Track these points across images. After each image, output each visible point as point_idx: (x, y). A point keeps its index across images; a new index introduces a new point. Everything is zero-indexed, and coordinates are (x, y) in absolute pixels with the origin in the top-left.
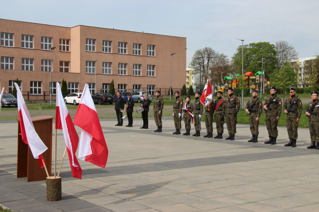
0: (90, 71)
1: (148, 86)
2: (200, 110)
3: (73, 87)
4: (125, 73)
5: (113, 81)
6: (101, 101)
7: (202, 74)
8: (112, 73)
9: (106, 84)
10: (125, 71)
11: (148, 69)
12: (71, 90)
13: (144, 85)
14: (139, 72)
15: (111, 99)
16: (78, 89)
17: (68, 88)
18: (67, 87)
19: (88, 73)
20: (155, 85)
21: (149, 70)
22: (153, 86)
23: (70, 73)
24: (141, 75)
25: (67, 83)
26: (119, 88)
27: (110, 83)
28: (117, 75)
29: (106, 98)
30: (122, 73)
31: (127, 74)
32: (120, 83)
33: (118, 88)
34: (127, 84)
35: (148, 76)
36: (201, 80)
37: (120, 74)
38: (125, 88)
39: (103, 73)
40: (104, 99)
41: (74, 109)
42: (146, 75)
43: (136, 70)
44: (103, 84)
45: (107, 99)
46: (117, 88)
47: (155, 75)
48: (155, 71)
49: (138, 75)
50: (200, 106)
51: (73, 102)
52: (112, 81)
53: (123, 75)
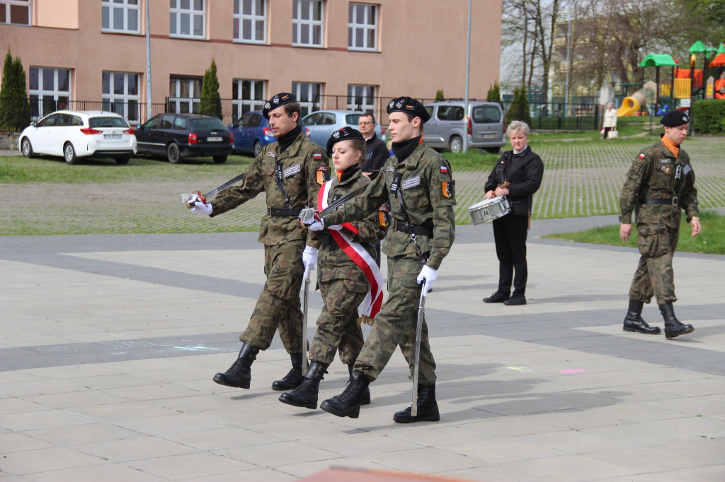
0: (119, 24)
1: (350, 87)
2: (431, 236)
3: (48, 86)
4: (260, 35)
5: (214, 67)
6: (181, 148)
7: (530, 46)
8: (207, 35)
9: (185, 79)
10: (260, 25)
11: (351, 21)
12: (41, 97)
13: (337, 86)
14: (317, 30)
15: (220, 139)
16: (71, 94)
17: (30, 92)
18: (24, 84)
19: (111, 29)
20: (378, 86)
21: (355, 25)
22: (372, 89)
23: (36, 26)
24: (324, 43)
25: (26, 69)
26: (235, 97)
27: (203, 74)
28: (230, 42)
29: (202, 138)
30: (247, 35)
31: (267, 39)
32: (243, 74)
33: (231, 97)
34: (267, 81)
35: (350, 48)
36: (528, 69)
37: (241, 39)
38: (258, 97)
39: (173, 30)
40: (192, 142)
41: (70, 182)
42: (345, 45)
43: (305, 22)
44: (174, 78)
45: (204, 139)
46: (230, 95)
47: (378, 46)
48: (378, 27)
49: (311, 44)
50: (429, 208)
51: (60, 153)
52: (208, 66)
53: (253, 40)
